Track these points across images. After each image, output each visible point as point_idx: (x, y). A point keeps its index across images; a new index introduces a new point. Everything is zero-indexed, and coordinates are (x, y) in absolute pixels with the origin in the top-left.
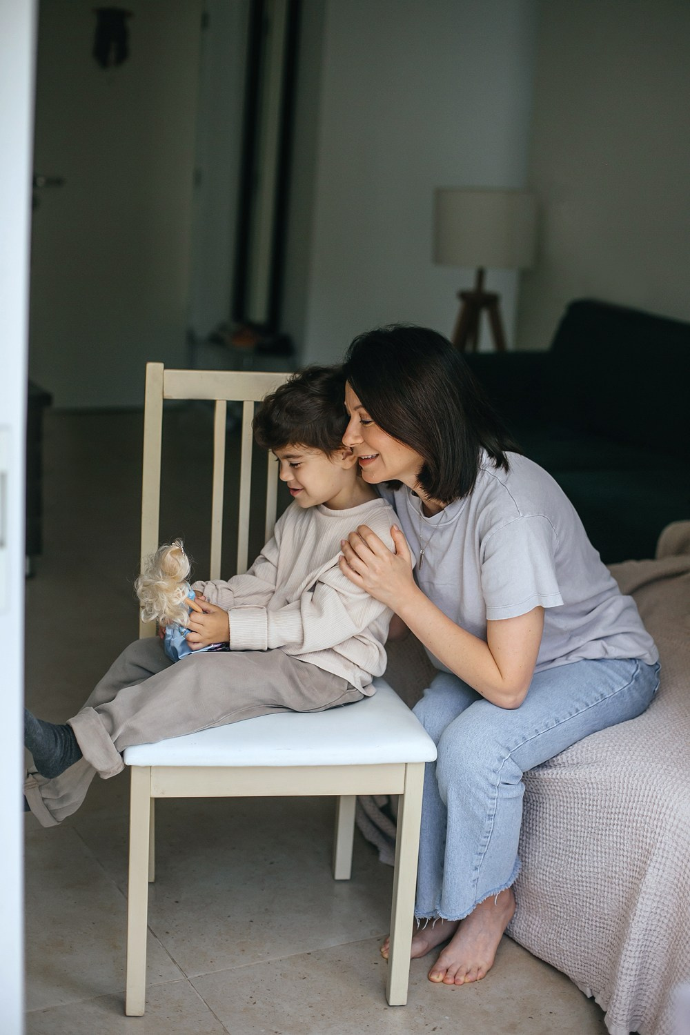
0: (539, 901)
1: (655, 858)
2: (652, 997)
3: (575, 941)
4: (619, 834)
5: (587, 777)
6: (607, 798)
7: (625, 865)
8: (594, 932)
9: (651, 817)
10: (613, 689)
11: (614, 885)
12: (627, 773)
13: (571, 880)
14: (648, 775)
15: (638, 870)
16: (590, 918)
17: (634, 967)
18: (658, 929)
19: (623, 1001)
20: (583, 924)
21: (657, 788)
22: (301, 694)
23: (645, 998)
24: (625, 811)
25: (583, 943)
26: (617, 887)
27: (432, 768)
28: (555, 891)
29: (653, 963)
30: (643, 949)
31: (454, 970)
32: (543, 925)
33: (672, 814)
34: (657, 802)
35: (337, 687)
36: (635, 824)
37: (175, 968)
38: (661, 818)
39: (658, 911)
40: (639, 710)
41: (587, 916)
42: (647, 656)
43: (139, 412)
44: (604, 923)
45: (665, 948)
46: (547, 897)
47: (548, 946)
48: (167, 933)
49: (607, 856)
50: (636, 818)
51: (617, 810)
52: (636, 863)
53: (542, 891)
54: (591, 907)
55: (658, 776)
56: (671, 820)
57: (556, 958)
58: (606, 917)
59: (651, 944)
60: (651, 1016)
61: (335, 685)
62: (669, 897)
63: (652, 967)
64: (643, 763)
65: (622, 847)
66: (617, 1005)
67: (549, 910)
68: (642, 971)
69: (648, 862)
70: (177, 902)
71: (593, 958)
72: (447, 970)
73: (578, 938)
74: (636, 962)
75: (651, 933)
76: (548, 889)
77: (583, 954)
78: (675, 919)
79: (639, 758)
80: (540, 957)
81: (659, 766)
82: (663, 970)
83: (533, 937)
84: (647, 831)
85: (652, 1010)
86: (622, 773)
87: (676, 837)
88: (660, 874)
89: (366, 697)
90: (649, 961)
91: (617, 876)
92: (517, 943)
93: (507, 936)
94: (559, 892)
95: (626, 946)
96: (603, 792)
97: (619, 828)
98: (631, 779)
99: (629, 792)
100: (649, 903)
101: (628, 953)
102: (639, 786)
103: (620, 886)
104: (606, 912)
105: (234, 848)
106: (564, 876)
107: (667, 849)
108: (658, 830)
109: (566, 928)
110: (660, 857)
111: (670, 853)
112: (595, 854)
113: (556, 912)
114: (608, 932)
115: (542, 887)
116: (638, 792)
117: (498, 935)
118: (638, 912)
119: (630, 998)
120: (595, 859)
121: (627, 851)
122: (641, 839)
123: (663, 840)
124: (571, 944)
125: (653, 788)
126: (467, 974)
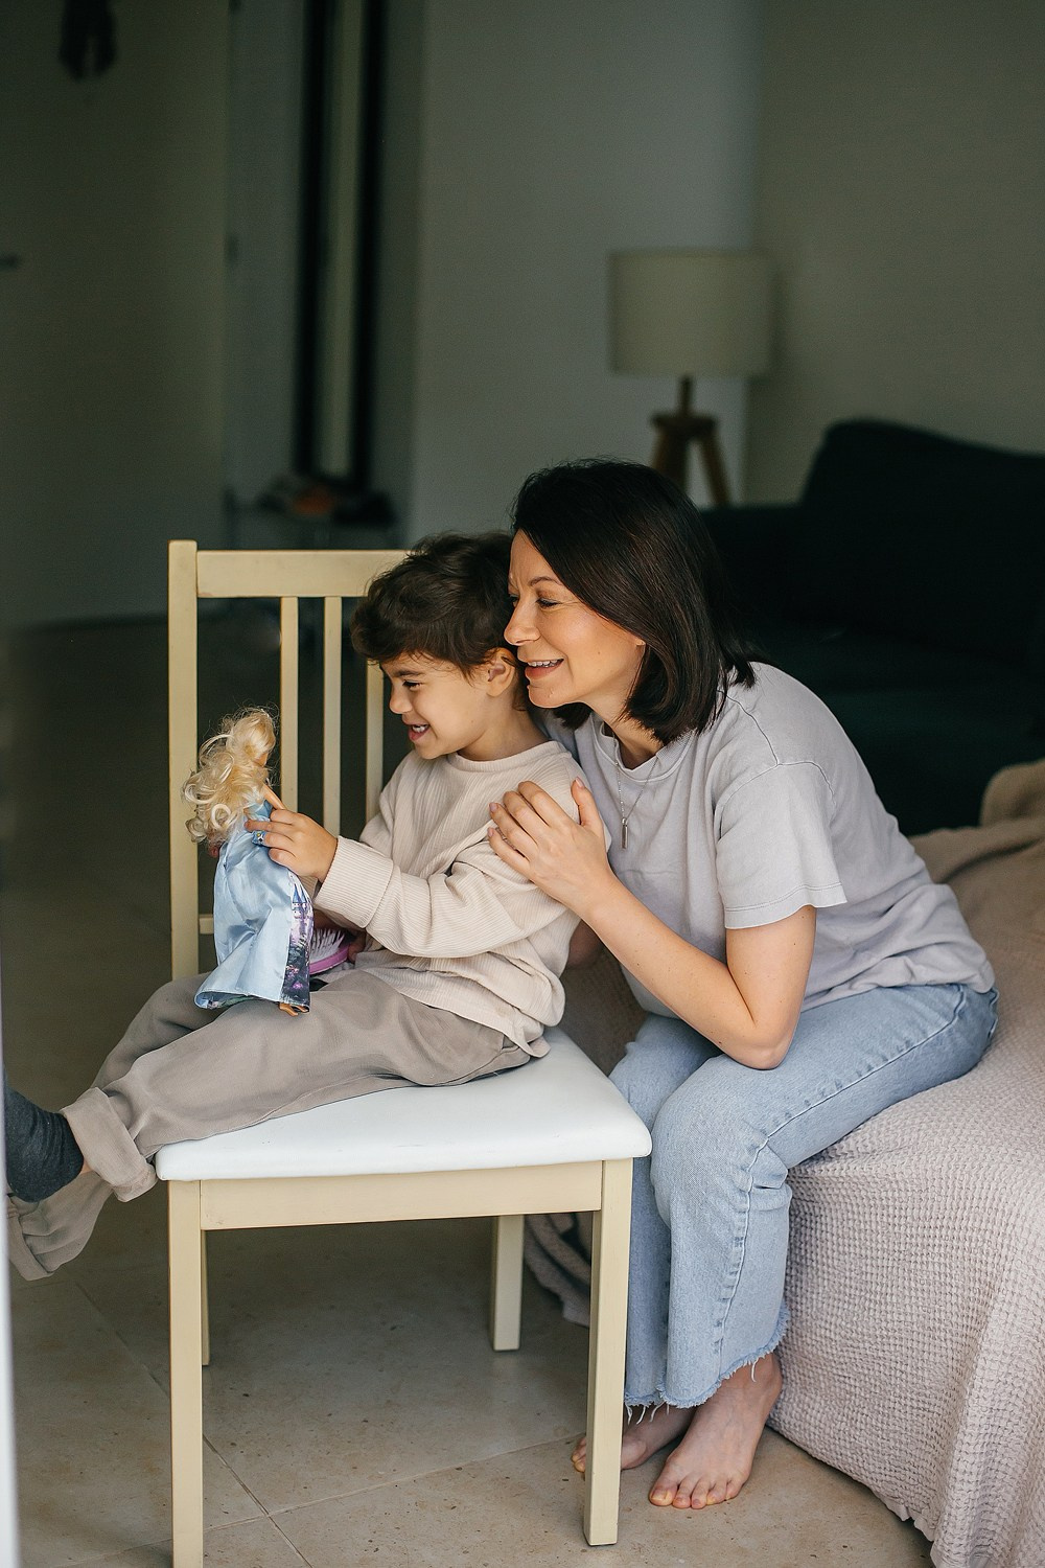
0: (820, 1371)
1: (1001, 1295)
2: (1003, 1515)
3: (880, 1432)
4: (942, 1260)
5: (890, 1171)
6: (923, 1204)
7: (955, 1308)
8: (909, 1417)
9: (992, 1232)
10: (924, 1032)
11: (938, 1342)
12: (952, 1164)
13: (869, 1336)
14: (985, 1165)
15: (975, 1315)
16: (903, 1395)
17: (975, 1469)
18: (1010, 1407)
19: (959, 1524)
20: (892, 1405)
21: (1001, 1185)
22: (429, 1059)
23: (994, 1518)
24: (951, 1224)
25: (891, 1435)
26: (943, 1345)
27: (644, 1167)
28: (846, 1354)
29: (1004, 1461)
30: (987, 1440)
31: (689, 1486)
32: (827, 1409)
33: (1026, 1225)
34: (1000, 1208)
35: (487, 1044)
36: (967, 1244)
37: (249, 1500)
38: (1008, 1232)
39: (1009, 1380)
40: (966, 1066)
41: (898, 1391)
42: (977, 979)
43: (161, 622)
44: (924, 1402)
45: (1021, 1437)
46: (833, 1365)
47: (837, 1442)
48: (233, 1444)
49: (926, 1294)
50: (968, 1234)
51: (939, 1223)
52: (971, 1304)
53: (825, 1355)
54: (904, 1376)
55: (1001, 1165)
56: (1025, 1234)
57: (850, 1460)
58: (928, 1392)
59: (1000, 1432)
60: (1002, 1545)
61: (483, 1042)
62: (1026, 1357)
63: (1002, 1468)
64: (976, 1146)
65: (948, 1280)
66: (950, 1530)
67: (837, 1384)
68: (987, 1475)
69: (991, 1303)
70: (247, 1395)
71: (908, 1458)
72: (679, 1487)
73: (885, 1427)
74: (977, 1460)
75: (1000, 1414)
76: (835, 1352)
77: (892, 1452)
78: (1036, 1391)
79: (970, 1139)
80: (825, 1459)
81: (1002, 1150)
82: (1020, 1471)
83: (812, 1429)
84: (988, 1253)
85: (1006, 1536)
86: (945, 1165)
87: (1033, 1262)
88: (1010, 1321)
89: (533, 1059)
90: (998, 1459)
91: (943, 1326)
92: (788, 1440)
93: (771, 1429)
94: (852, 1355)
95: (960, 1436)
96: (916, 1195)
97: (942, 1250)
98: (959, 1172)
99: (956, 1193)
100: (995, 1366)
101: (964, 1448)
102: (971, 1184)
103: (949, 1342)
104: (927, 1384)
105: (333, 1307)
106: (860, 1329)
107: (1019, 1280)
108: (1004, 1252)
109: (865, 1411)
110: (1010, 1295)
111: (1025, 1287)
112: (907, 1293)
113: (848, 1388)
114: (930, 1415)
115: (824, 1348)
116: (970, 1193)
117: (757, 1428)
118: (977, 1383)
119: (969, 1519)
120: (907, 1301)
121: (958, 1287)
122: (978, 1266)
123: (1013, 1267)
124: (874, 1437)
125: (993, 1185)
126: (710, 1491)
